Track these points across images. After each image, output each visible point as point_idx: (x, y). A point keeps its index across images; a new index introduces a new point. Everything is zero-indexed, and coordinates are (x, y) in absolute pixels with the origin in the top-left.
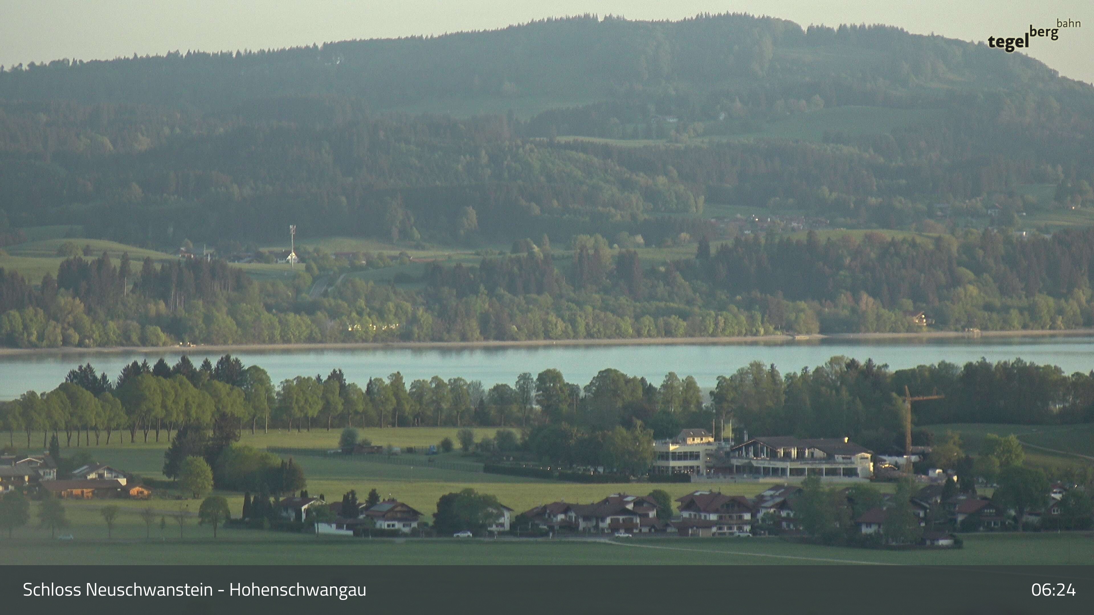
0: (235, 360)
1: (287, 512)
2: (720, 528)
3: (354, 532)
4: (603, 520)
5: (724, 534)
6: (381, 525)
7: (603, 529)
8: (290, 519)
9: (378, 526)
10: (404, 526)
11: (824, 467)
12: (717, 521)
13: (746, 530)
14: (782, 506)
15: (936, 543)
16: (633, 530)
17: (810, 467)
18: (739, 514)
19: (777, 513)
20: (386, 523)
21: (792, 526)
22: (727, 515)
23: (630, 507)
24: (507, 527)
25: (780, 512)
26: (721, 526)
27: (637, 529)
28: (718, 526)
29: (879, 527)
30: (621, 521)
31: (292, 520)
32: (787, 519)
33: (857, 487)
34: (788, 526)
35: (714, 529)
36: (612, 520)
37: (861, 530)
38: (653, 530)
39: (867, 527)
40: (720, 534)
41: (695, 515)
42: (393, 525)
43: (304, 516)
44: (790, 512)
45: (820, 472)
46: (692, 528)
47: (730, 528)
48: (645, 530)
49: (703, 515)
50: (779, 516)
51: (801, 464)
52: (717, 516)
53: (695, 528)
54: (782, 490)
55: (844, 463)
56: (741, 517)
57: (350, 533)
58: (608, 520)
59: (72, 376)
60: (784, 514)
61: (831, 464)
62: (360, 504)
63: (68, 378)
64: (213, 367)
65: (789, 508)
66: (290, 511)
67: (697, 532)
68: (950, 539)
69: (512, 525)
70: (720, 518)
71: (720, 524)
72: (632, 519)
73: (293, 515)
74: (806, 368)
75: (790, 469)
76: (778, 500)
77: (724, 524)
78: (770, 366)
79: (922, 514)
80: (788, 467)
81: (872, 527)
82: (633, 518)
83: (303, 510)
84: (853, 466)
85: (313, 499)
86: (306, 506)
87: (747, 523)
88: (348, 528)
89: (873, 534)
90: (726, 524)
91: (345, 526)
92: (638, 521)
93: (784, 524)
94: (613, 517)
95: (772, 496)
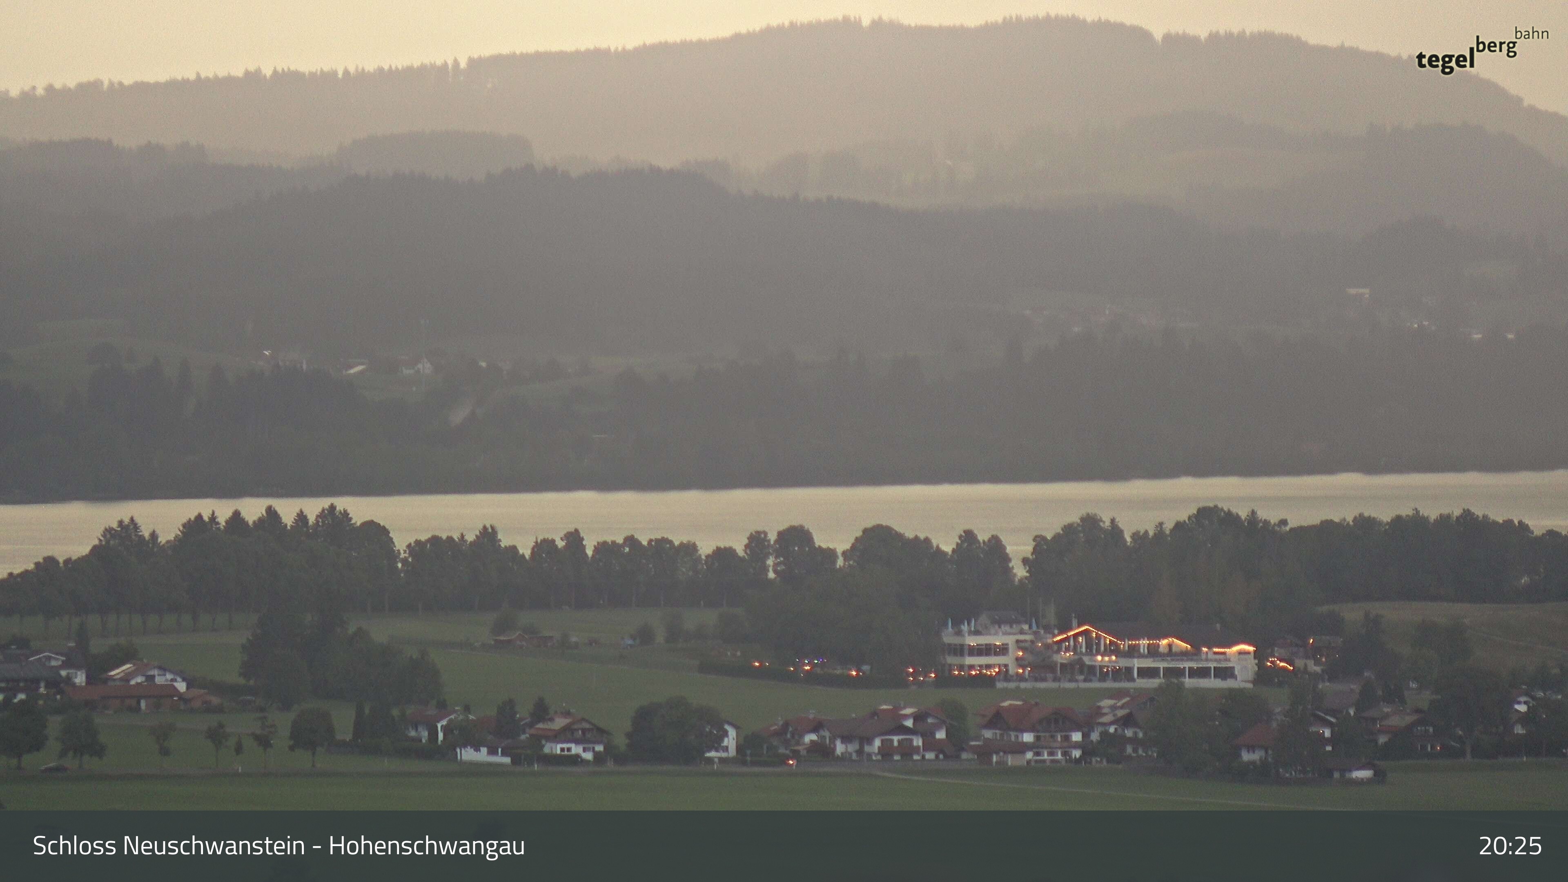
0: (342, 511)
1: (417, 730)
2: (1037, 754)
3: (512, 759)
4: (870, 741)
5: (1044, 761)
6: (552, 748)
7: (869, 755)
8: (421, 741)
9: (547, 750)
10: (584, 750)
11: (1187, 665)
12: (1034, 743)
13: (1075, 755)
14: (1127, 721)
15: (1347, 775)
16: (912, 757)
17: (1166, 665)
18: (1064, 734)
19: (1120, 731)
20: (559, 746)
21: (1140, 752)
22: (1047, 734)
23: (909, 723)
24: (732, 752)
25: (1124, 731)
26: (1040, 750)
27: (918, 753)
28: (1034, 750)
29: (1266, 752)
30: (896, 744)
31: (424, 741)
32: (1134, 741)
33: (1232, 694)
34: (1135, 750)
35: (1029, 755)
36: (882, 741)
37: (1240, 756)
38: (941, 756)
39: (1248, 751)
40: (1036, 761)
41: (1002, 735)
42: (569, 750)
43: (441, 736)
44: (1138, 730)
45: (1180, 672)
46: (997, 753)
47: (1051, 754)
48: (930, 756)
49: (1013, 734)
50: (1123, 736)
51: (1154, 661)
52: (1034, 736)
53: (1001, 754)
54: (1127, 699)
55: (1216, 660)
56: (1067, 738)
57: (507, 760)
58: (877, 743)
59: (108, 536)
60: (1129, 733)
61: (1197, 661)
62: (521, 719)
63: (102, 539)
64: (310, 523)
65: (1136, 725)
66: (420, 729)
67: (1005, 759)
68: (1370, 769)
69: (739, 749)
70: (1038, 738)
71: (1038, 747)
72: (911, 740)
73: (425, 734)
74: (1161, 524)
75: (1138, 668)
76: (1121, 713)
77: (1042, 748)
78: (1110, 521)
79: (1327, 733)
80: (1134, 665)
81: (1256, 752)
82: (913, 739)
83: (439, 726)
84: (1230, 665)
85: (455, 711)
86: (444, 722)
87: (1076, 746)
88: (504, 754)
89: (1258, 762)
90: (1046, 748)
91: (500, 750)
92: (920, 744)
93: (1129, 750)
94: (883, 738)
95: (1113, 708)
